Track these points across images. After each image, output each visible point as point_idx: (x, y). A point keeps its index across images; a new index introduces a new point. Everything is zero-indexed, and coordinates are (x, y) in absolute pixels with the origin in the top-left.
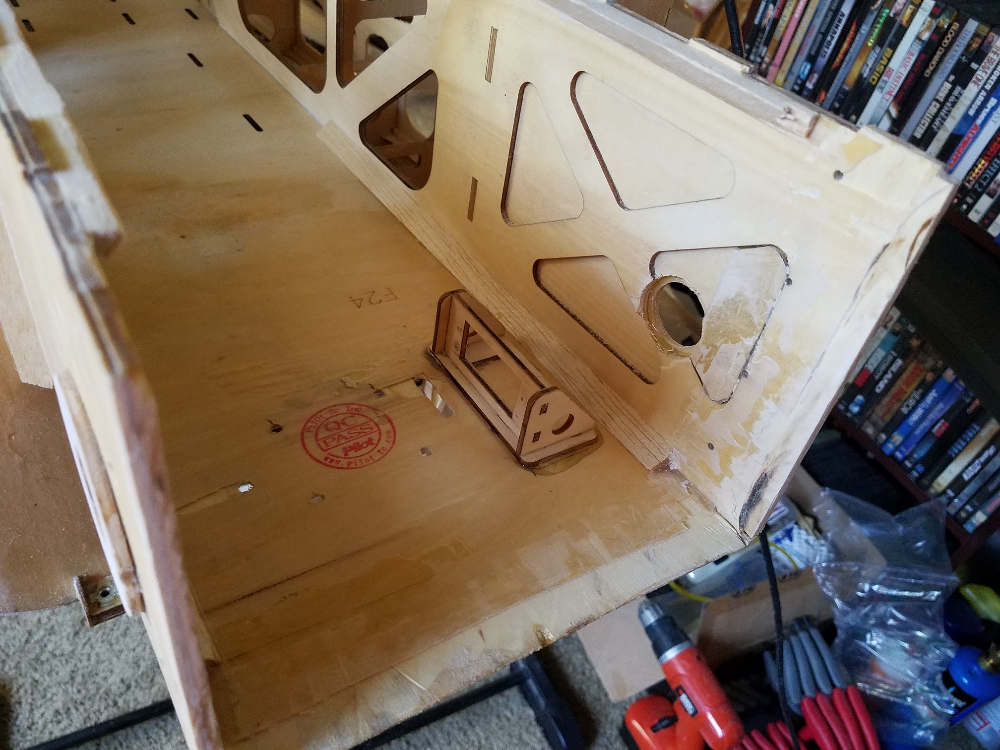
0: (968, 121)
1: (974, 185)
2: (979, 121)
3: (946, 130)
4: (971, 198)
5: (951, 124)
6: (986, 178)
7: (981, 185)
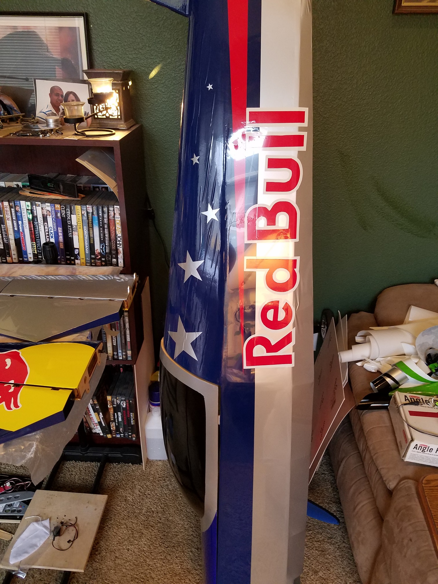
0: (17, 232)
1: (37, 251)
2: (21, 231)
3: (12, 239)
4: (40, 256)
5: (12, 237)
6: (39, 247)
7: (39, 250)
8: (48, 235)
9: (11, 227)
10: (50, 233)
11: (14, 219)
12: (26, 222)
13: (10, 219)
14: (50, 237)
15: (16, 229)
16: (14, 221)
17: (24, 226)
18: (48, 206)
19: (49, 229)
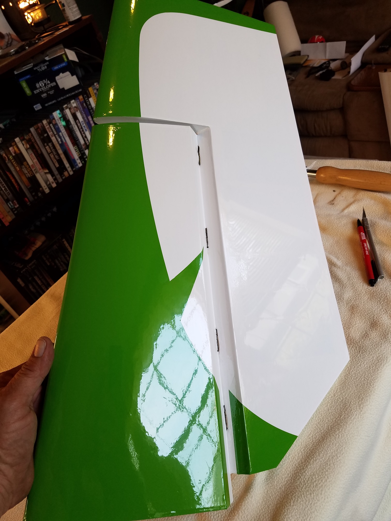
8: (83, 131)
9: (57, 142)
10: (83, 127)
11: (55, 133)
12: (63, 130)
13: (53, 135)
14: (85, 131)
15: (60, 142)
16: (57, 136)
17: (64, 135)
18: (73, 103)
19: (82, 124)
